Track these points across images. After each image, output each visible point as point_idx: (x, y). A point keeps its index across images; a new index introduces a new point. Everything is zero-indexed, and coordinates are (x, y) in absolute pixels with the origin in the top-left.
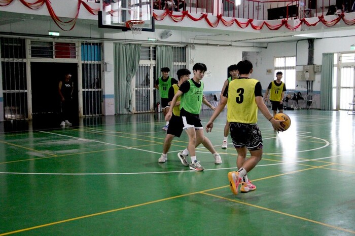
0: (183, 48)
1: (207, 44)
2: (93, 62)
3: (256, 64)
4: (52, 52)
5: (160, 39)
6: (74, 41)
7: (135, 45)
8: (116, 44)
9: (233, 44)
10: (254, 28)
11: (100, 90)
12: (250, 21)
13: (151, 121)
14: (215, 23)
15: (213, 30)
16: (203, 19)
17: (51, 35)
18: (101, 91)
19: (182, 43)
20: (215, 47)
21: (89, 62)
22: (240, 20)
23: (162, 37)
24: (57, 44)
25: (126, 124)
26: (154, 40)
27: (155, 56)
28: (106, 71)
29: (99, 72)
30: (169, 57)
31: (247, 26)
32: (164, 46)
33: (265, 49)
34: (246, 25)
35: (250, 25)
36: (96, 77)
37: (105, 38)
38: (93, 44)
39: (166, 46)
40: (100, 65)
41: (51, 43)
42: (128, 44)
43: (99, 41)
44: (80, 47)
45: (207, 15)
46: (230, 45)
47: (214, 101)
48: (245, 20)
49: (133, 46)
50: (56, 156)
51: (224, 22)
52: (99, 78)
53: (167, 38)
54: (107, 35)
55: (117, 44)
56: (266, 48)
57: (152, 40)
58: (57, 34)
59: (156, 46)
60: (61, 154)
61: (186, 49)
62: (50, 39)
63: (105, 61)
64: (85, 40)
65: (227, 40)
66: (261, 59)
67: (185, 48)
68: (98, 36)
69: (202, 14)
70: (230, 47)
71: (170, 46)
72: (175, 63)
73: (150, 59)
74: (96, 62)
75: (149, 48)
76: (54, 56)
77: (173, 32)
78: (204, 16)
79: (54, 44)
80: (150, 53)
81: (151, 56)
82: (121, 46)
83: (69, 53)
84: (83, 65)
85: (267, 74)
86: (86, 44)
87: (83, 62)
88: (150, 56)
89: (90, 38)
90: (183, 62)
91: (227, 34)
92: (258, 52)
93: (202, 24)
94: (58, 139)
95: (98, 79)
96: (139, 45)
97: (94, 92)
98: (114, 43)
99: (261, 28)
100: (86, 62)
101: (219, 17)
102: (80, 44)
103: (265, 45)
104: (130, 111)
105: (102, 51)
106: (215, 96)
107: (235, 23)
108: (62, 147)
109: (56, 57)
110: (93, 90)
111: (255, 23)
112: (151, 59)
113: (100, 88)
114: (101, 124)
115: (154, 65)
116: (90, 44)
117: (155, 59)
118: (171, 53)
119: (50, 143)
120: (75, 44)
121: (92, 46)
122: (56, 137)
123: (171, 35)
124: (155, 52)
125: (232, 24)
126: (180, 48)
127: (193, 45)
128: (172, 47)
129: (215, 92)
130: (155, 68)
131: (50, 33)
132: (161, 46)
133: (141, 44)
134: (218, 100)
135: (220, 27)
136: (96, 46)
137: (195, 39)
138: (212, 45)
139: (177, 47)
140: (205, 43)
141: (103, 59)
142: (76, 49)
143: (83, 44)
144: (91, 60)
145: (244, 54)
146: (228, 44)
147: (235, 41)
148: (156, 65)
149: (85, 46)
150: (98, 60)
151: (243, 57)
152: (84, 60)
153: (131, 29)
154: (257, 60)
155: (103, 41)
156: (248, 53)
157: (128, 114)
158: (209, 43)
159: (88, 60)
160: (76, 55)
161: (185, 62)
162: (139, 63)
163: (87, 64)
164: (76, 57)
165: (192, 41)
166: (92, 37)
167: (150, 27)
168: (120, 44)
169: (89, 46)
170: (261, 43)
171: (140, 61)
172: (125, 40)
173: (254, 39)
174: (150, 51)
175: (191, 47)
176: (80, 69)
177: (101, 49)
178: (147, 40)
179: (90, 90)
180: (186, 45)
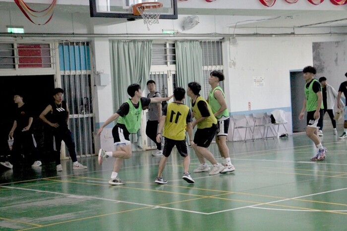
0: (218, 42)
1: (256, 35)
2: (78, 72)
3: (336, 60)
4: (14, 59)
5: (181, 31)
6: (48, 40)
7: (143, 41)
8: (113, 42)
9: (297, 31)
11: (91, 115)
13: (173, 162)
15: (268, 10)
17: (11, 33)
18: (92, 118)
19: (216, 35)
20: (269, 38)
21: (73, 73)
23: (183, 28)
24: (21, 46)
25: (134, 168)
26: (173, 32)
27: (174, 58)
28: (100, 85)
29: (88, 87)
30: (197, 58)
32: (187, 41)
36: (83, 96)
37: (95, 33)
38: (77, 43)
39: (191, 41)
40: (89, 76)
41: (13, 45)
42: (131, 41)
43: (86, 38)
44: (57, 50)
46: (293, 34)
47: (271, 125)
49: (140, 44)
50: (40, 226)
52: (88, 97)
53: (192, 27)
54: (98, 29)
55: (114, 41)
57: (169, 32)
58: (21, 31)
59: (176, 41)
60: (47, 222)
61: (223, 44)
62: (10, 40)
63: (98, 69)
64: (64, 39)
65: (286, 25)
66: (344, 53)
67: (221, 42)
68: (84, 31)
70: (292, 37)
71: (197, 40)
72: (206, 68)
73: (166, 63)
74: (84, 72)
75: (165, 45)
76: (17, 66)
77: (200, 18)
79: (16, 46)
80: (166, 53)
81: (168, 57)
82: (121, 45)
83: (40, 60)
84: (63, 77)
86: (67, 44)
87: (62, 73)
88: (166, 58)
89: (73, 34)
90: (219, 64)
91: (290, 16)
92: (337, 42)
94: (36, 197)
95: (87, 99)
96: (148, 41)
97: (82, 119)
98: (110, 40)
100: (67, 73)
102: (57, 45)
104: (139, 147)
105: (91, 54)
106: (272, 116)
108: (46, 211)
109: (20, 66)
110: (80, 116)
112: (169, 63)
113: (91, 112)
114: (95, 169)
115: (174, 73)
116: (72, 43)
117: (175, 63)
118: (198, 51)
119: (24, 205)
120: (49, 44)
121: (76, 47)
122: (31, 194)
123: (197, 23)
124: (174, 52)
126: (213, 42)
127: (232, 37)
128: (201, 42)
129: (272, 110)
130: (174, 76)
131: (9, 30)
132: (182, 41)
133: (151, 41)
134: (277, 122)
136: (82, 47)
137: (235, 27)
138: (263, 35)
139: (209, 42)
140: (252, 32)
141: (94, 67)
142: (51, 52)
143: (61, 44)
144: (75, 70)
145: (316, 46)
146: (290, 33)
147: (301, 27)
148: (176, 71)
149: (66, 47)
150: (86, 69)
151: (313, 51)
152: (64, 70)
153: (143, 16)
154: (337, 54)
155: (92, 39)
156: (321, 44)
157: (137, 151)
158: (258, 32)
159: (70, 70)
160: (52, 61)
161: (222, 64)
162: (151, 71)
163: (69, 76)
164: (52, 65)
165: (231, 31)
166: (75, 33)
167: (171, 13)
168: (118, 41)
169: (71, 47)
170: (342, 27)
171: (151, 66)
172: (127, 34)
173: (333, 21)
174: (165, 50)
175: (230, 40)
176: (58, 84)
177: (90, 51)
178: (162, 33)
179: (75, 116)
180: (222, 38)
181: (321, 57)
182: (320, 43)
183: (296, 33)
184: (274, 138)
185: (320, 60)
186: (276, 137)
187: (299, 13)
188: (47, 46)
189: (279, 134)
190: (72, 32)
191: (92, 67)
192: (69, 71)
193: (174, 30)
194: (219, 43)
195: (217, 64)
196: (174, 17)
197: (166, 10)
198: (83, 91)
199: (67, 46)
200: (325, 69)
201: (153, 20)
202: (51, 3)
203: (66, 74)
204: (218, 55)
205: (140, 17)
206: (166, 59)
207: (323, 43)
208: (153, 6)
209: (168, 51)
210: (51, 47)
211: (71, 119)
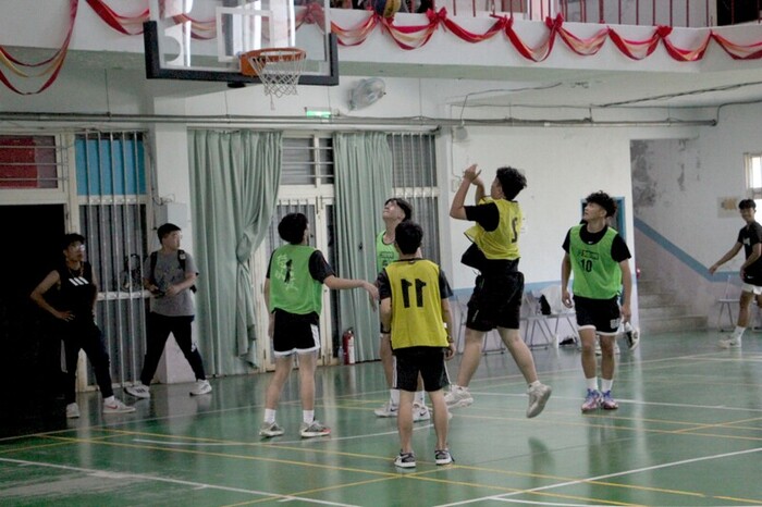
0: (426, 137)
1: (508, 121)
2: (118, 199)
3: (681, 180)
5: (345, 111)
6: (51, 127)
7: (262, 133)
8: (195, 133)
9: (598, 115)
10: (676, 55)
11: (143, 294)
12: (662, 33)
14: (542, 47)
15: (535, 69)
16: (500, 35)
19: (421, 120)
20: (536, 130)
21: (106, 200)
22: (626, 31)
23: (351, 104)
25: (241, 411)
26: (327, 114)
27: (331, 169)
29: (139, 232)
30: (380, 168)
31: (651, 50)
32: (359, 132)
33: (708, 127)
34: (645, 48)
35: (660, 48)
36: (129, 253)
37: (156, 113)
38: (117, 136)
39: (367, 133)
40: (143, 206)
42: (237, 131)
43: (135, 125)
44: (72, 149)
45: (511, 21)
46: (589, 120)
47: (543, 318)
48: (645, 31)
49: (256, 139)
51: (570, 43)
52: (140, 252)
53: (368, 104)
54: (163, 105)
55: (199, 131)
56: (714, 123)
57: (319, 114)
59: (335, 133)
61: (437, 141)
63: (162, 193)
64: (88, 125)
65: (577, 101)
66: (698, 165)
67: (433, 137)
68: (133, 109)
69: (494, 16)
70: (586, 128)
71: (380, 132)
72: (399, 192)
73: (313, 181)
74: (130, 199)
75: (311, 142)
77: (389, 84)
78: (503, 25)
80: (312, 159)
81: (318, 169)
82: (214, 140)
83: (32, 171)
84: (84, 209)
85: (720, 216)
86: (93, 137)
87: (82, 200)
88: (312, 169)
89: (108, 115)
90: (428, 185)
91: (581, 81)
92: (684, 141)
93: (497, 51)
95: (138, 257)
96: (274, 132)
97: (126, 302)
98: (189, 130)
99: (701, 55)
100: (93, 200)
101: (554, 25)
102: (73, 138)
103: (710, 115)
104: (251, 364)
105: (146, 158)
106: (543, 300)
107: (608, 41)
110: (122, 295)
111: (678, 38)
112: (318, 181)
115: (330, 202)
116: (106, 136)
117: (331, 181)
118: (384, 156)
120: (53, 137)
121: (115, 144)
123: (381, 94)
124: (330, 156)
125: (600, 45)
126: (416, 136)
127: (458, 127)
128: (389, 136)
129: (544, 284)
130: (331, 210)
132: (348, 134)
133: (280, 131)
134: (553, 312)
135: (560, 58)
136: (127, 144)
137: (464, 104)
138: (525, 121)
139: (406, 136)
140: (502, 117)
141: (154, 189)
142: (58, 155)
143: (81, 137)
144: (112, 193)
145: (637, 148)
146: (582, 118)
147: (606, 106)
148: (335, 199)
149: (90, 144)
150: (135, 192)
151: (632, 159)
152: (88, 194)
153: (263, 79)
154: (683, 167)
155: (150, 126)
156: (650, 145)
157: (247, 375)
158: (514, 116)
159: (100, 194)
160: (59, 175)
161: (435, 185)
162: (279, 197)
163: (98, 207)
164: (60, 183)
165: (456, 113)
166: (112, 111)
167: (324, 71)
168: (209, 132)
169: (103, 144)
170: (694, 107)
171: (281, 187)
172: (227, 116)
173: (673, 96)
174: (312, 152)
175: (452, 132)
176: (74, 225)
177: (146, 154)
178: (303, 114)
179: (110, 296)
180: (434, 127)
181: (649, 172)
182: (647, 141)
183: (595, 119)
184: (547, 346)
185: (647, 179)
186: (552, 345)
187: (601, 77)
188: (50, 141)
189: (559, 340)
190: (104, 111)
191: (148, 188)
192: (97, 197)
193: (330, 110)
194: (430, 138)
195: (424, 183)
196: (330, 80)
197: (313, 65)
198: (129, 241)
199: (93, 142)
200: (657, 198)
201: (285, 86)
202: (60, 46)
203: (91, 202)
204: (427, 164)
205: (256, 80)
206: (313, 172)
207: (652, 141)
208: (285, 57)
209: (317, 154)
210: (57, 143)
211: (102, 302)
